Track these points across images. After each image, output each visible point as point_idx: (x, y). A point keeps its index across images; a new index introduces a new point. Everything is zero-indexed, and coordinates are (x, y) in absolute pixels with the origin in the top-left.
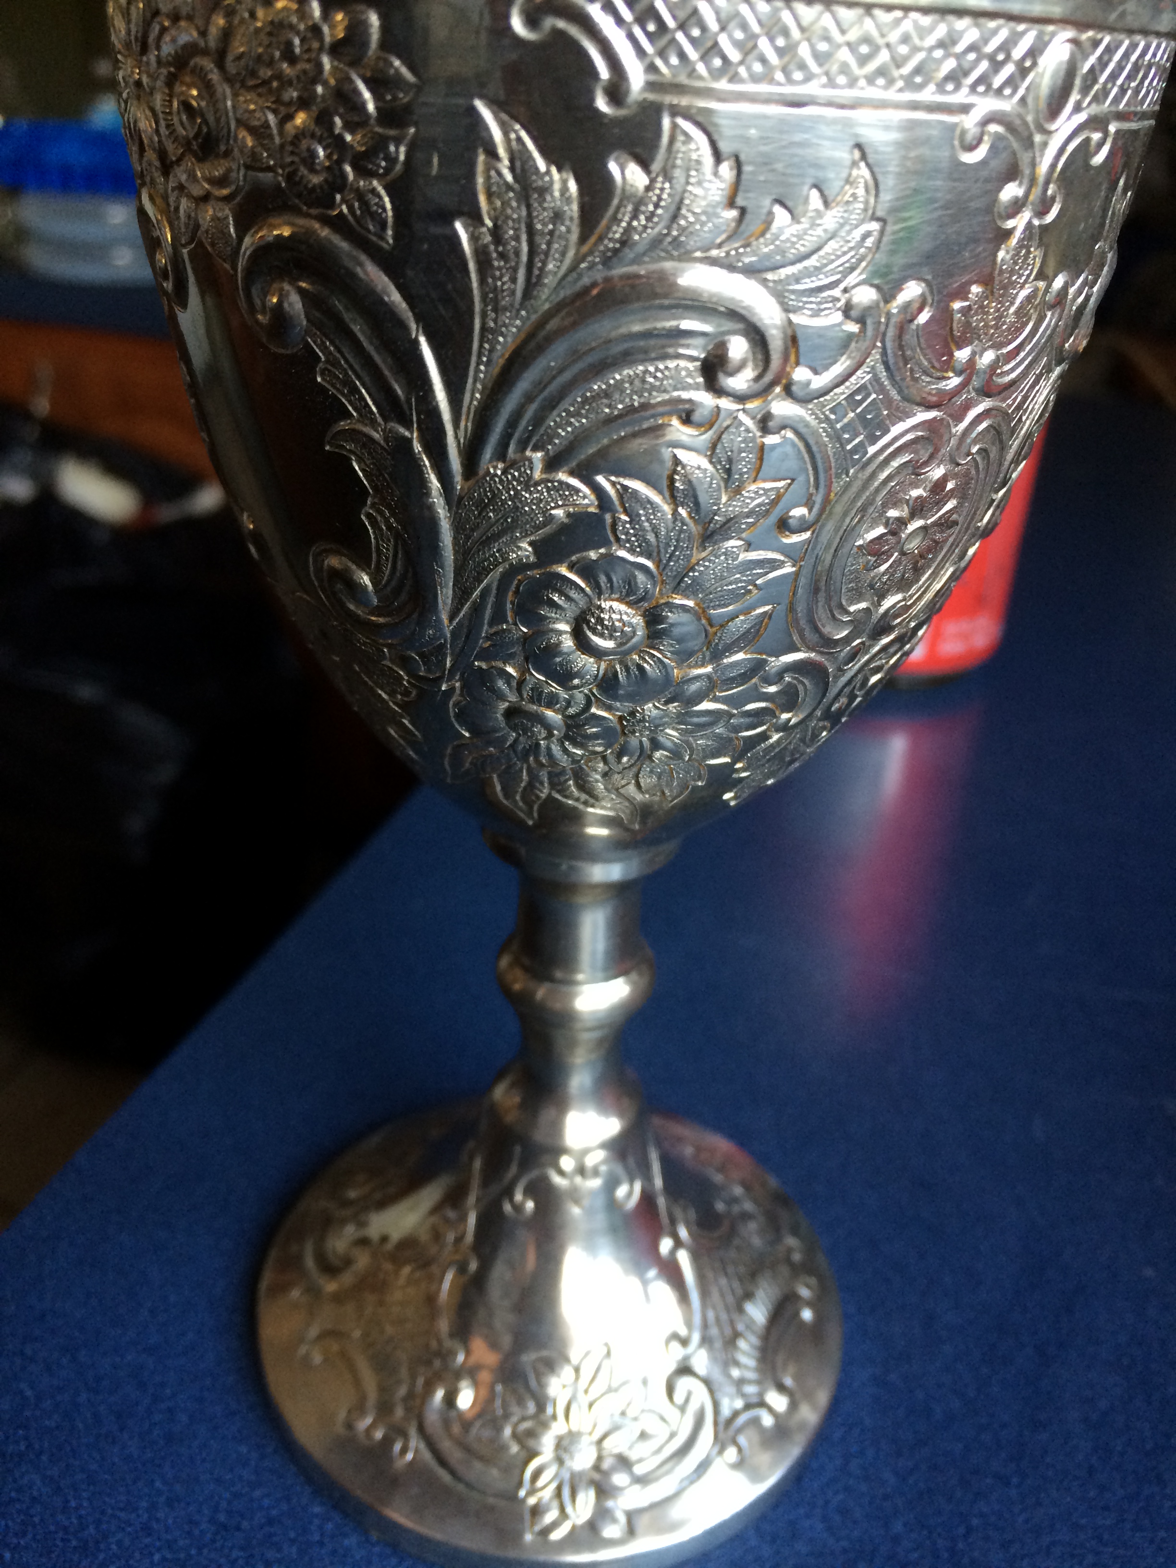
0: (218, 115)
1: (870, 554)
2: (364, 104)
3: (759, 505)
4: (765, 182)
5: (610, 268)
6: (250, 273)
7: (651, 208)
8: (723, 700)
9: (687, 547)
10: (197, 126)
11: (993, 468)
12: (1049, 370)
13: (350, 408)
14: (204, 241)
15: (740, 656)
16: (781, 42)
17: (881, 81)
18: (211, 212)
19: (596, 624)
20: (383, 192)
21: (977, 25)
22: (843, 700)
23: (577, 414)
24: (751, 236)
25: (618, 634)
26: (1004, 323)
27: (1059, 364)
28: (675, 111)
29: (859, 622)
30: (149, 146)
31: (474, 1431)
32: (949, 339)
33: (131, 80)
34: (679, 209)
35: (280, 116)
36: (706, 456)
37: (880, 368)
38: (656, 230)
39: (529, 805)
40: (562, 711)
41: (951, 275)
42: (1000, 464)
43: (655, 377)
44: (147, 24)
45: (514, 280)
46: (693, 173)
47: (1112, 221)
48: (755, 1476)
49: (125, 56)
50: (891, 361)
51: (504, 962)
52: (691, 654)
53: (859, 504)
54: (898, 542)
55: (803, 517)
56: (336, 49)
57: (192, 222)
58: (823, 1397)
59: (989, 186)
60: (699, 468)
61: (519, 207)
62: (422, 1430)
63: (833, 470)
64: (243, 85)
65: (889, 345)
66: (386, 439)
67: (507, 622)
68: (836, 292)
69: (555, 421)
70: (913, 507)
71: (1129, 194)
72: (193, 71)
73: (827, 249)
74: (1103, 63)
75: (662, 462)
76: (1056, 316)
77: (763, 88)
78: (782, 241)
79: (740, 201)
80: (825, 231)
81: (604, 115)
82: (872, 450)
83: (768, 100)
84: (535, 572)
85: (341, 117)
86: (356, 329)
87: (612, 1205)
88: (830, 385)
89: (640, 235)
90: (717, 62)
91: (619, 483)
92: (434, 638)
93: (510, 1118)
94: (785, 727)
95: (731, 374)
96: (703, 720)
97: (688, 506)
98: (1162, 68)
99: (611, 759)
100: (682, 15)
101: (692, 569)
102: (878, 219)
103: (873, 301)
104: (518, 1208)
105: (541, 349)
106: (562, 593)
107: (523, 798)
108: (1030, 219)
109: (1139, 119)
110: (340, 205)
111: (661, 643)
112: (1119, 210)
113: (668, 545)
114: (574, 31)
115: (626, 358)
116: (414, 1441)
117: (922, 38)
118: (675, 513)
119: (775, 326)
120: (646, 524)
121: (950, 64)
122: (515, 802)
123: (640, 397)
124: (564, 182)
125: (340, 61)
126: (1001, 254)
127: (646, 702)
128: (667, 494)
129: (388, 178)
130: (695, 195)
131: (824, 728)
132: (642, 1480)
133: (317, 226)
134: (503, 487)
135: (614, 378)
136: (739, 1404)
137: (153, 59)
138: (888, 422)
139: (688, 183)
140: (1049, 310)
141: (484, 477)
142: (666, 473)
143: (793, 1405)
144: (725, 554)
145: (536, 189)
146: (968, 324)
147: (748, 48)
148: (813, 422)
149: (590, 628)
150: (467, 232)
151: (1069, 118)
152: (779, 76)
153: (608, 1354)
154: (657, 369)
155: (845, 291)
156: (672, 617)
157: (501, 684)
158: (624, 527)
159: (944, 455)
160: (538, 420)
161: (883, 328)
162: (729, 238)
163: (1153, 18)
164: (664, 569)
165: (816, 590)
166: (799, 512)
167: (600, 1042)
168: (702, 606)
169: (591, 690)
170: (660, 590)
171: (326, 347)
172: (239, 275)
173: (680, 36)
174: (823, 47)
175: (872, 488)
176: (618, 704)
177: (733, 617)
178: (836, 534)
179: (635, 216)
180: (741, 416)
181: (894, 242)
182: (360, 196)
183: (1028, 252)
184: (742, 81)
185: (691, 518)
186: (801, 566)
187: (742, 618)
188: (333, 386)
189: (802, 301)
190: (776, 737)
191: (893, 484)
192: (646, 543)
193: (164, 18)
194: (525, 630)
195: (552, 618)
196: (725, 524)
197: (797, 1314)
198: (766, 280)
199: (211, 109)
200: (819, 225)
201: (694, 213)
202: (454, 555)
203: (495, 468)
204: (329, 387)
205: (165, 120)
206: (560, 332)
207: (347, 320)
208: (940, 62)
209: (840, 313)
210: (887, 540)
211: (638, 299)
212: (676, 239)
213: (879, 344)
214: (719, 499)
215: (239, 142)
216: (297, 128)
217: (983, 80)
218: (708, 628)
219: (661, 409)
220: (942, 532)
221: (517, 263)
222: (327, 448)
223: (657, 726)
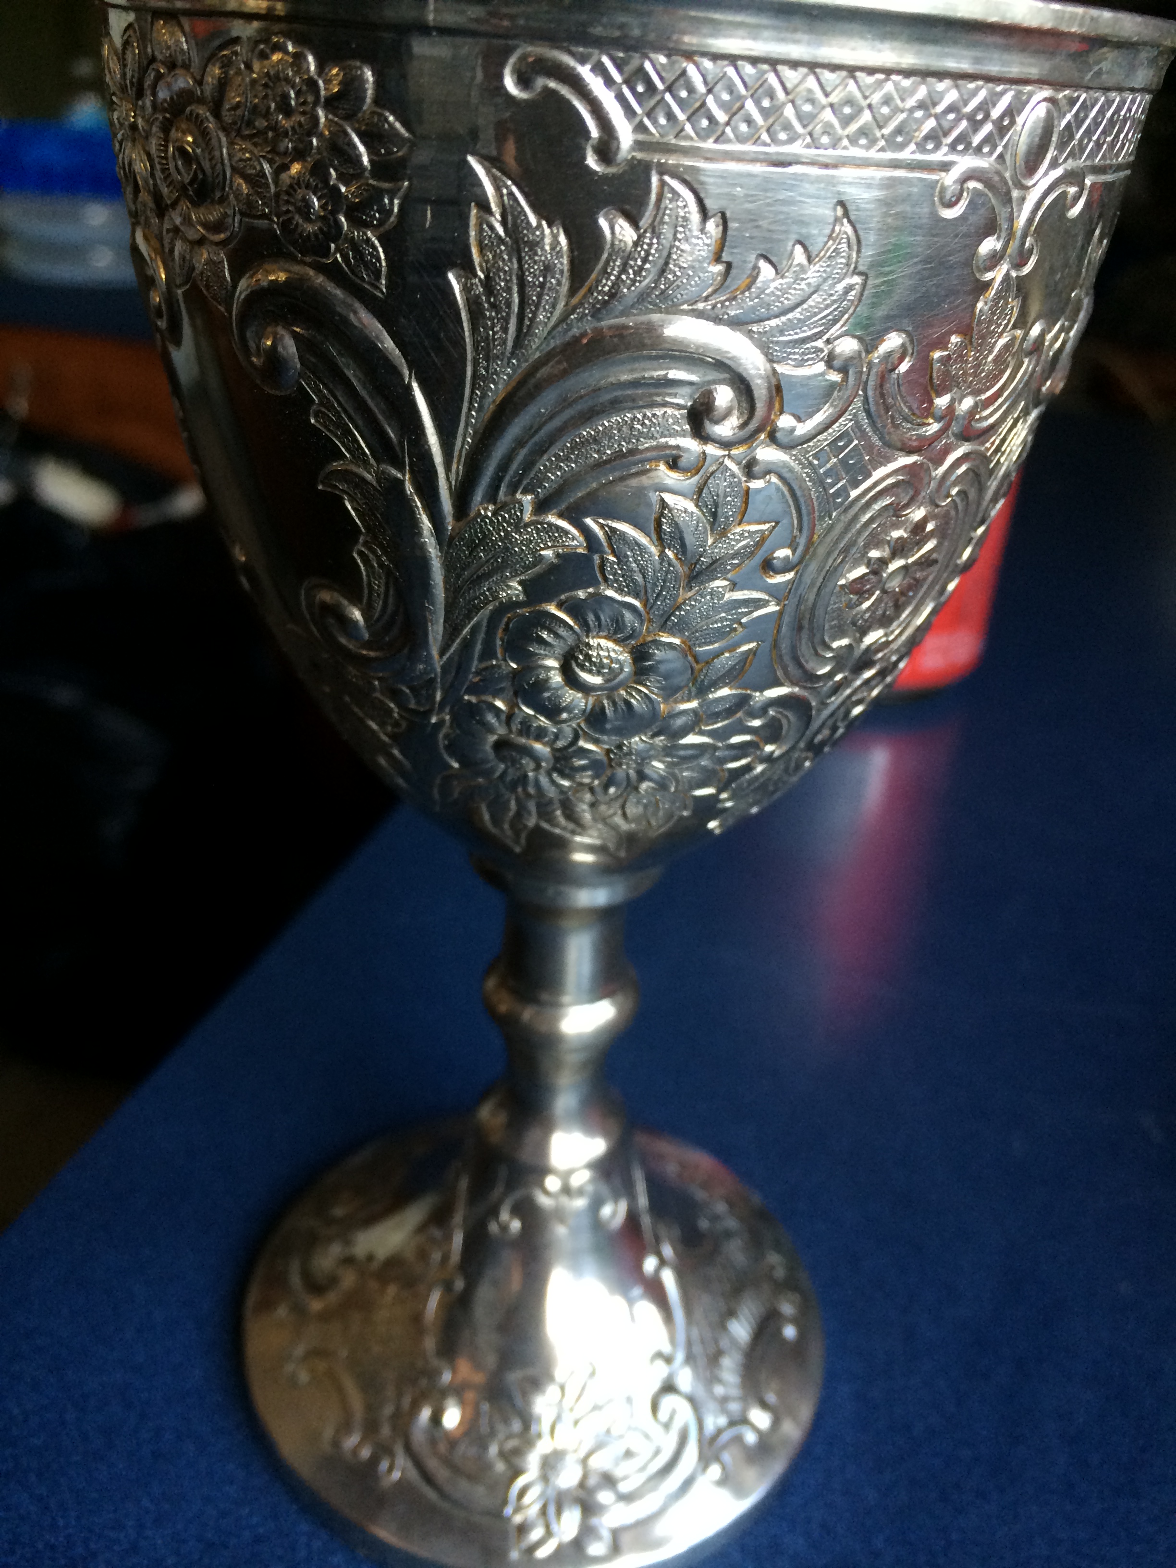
0: (214, 162)
1: (851, 593)
2: (359, 156)
3: (744, 547)
4: (751, 238)
5: (599, 320)
6: (244, 319)
7: (639, 262)
8: (710, 734)
9: (674, 587)
10: (192, 173)
11: (973, 507)
12: (1026, 412)
13: (343, 450)
14: (199, 282)
15: (725, 692)
16: (766, 103)
17: (863, 141)
18: (205, 256)
19: (585, 660)
20: (377, 243)
21: (957, 87)
22: (826, 732)
23: (567, 459)
24: (737, 290)
25: (606, 671)
26: (983, 370)
27: (1036, 406)
28: (663, 170)
29: (842, 658)
30: (145, 189)
31: (462, 1448)
32: (929, 388)
33: (126, 123)
34: (667, 263)
35: (275, 166)
36: (692, 500)
37: (862, 415)
38: (644, 283)
39: (517, 833)
40: (551, 744)
41: (930, 325)
42: (979, 504)
43: (643, 424)
44: (143, 70)
45: (505, 330)
46: (680, 229)
47: (1087, 270)
48: (740, 1492)
49: (121, 99)
50: (873, 409)
51: (491, 983)
52: (677, 689)
53: (842, 545)
54: (880, 581)
55: (787, 557)
56: (331, 103)
57: (187, 264)
58: (806, 1411)
59: (968, 241)
60: (686, 511)
61: (510, 260)
62: (409, 1449)
63: (817, 514)
64: (239, 132)
65: (870, 393)
66: (379, 481)
67: (497, 659)
68: (820, 344)
69: (545, 466)
70: (894, 547)
71: (1105, 241)
72: (189, 119)
73: (810, 302)
74: (1079, 120)
75: (649, 505)
76: (1033, 362)
77: (748, 147)
78: (767, 295)
79: (725, 257)
80: (809, 284)
81: (595, 173)
82: (854, 494)
83: (754, 159)
84: (524, 610)
85: (335, 170)
86: (350, 373)
87: (597, 1224)
88: (813, 432)
89: (629, 289)
90: (705, 123)
91: (607, 526)
92: (426, 672)
93: (496, 1138)
94: (769, 759)
95: (717, 422)
96: (690, 752)
97: (675, 547)
98: (1136, 121)
99: (599, 790)
100: (670, 77)
101: (679, 608)
102: (860, 274)
103: (855, 351)
104: (505, 1228)
105: (531, 396)
106: (550, 631)
107: (512, 826)
108: (1008, 271)
109: (1114, 172)
110: (335, 253)
111: (648, 679)
112: (1095, 258)
113: (655, 585)
114: (565, 91)
115: (615, 406)
116: (402, 1460)
117: (903, 100)
118: (662, 554)
119: (761, 377)
120: (634, 565)
121: (931, 123)
122: (502, 829)
123: (628, 443)
124: (555, 237)
125: (335, 115)
126: (980, 305)
127: (633, 735)
128: (654, 537)
129: (382, 230)
130: (682, 251)
131: (806, 759)
132: (627, 1498)
133: (311, 273)
134: (494, 528)
135: (603, 424)
136: (722, 1421)
137: (148, 103)
138: (869, 467)
139: (675, 238)
140: (1026, 357)
141: (475, 518)
142: (654, 516)
143: (776, 1422)
144: (711, 594)
145: (526, 243)
146: (947, 373)
147: (734, 109)
148: (797, 468)
149: (579, 665)
150: (458, 283)
151: (1046, 174)
152: (765, 137)
153: (593, 1374)
154: (645, 416)
155: (828, 342)
156: (658, 654)
157: (491, 719)
158: (612, 568)
159: (924, 497)
160: (528, 465)
161: (864, 377)
162: (715, 292)
163: (1127, 76)
164: (651, 608)
165: (800, 628)
166: (783, 553)
167: (584, 1065)
168: (688, 643)
169: (579, 725)
170: (647, 628)
171: (320, 391)
172: (234, 317)
173: (668, 97)
174: (807, 108)
175: (854, 531)
176: (605, 738)
177: (718, 654)
178: (819, 574)
179: (624, 270)
180: (728, 462)
181: (876, 295)
182: (355, 246)
183: (1007, 303)
184: (729, 141)
185: (678, 559)
186: (785, 605)
187: (727, 655)
188: (326, 427)
189: (785, 352)
190: (759, 769)
191: (874, 526)
192: (634, 583)
193: (160, 64)
194: (514, 666)
195: (540, 654)
196: (711, 564)
197: (779, 1332)
198: (751, 331)
199: (207, 155)
200: (803, 279)
201: (680, 267)
202: (445, 593)
203: (486, 509)
204: (324, 430)
205: (160, 163)
206: (550, 380)
207: (341, 364)
208: (920, 122)
209: (822, 363)
210: (868, 580)
211: (627, 349)
212: (663, 292)
213: (861, 393)
214: (706, 541)
215: (234, 188)
216: (291, 177)
217: (962, 138)
218: (695, 665)
219: (649, 455)
220: (922, 570)
221: (508, 314)
222: (320, 487)
223: (644, 758)
